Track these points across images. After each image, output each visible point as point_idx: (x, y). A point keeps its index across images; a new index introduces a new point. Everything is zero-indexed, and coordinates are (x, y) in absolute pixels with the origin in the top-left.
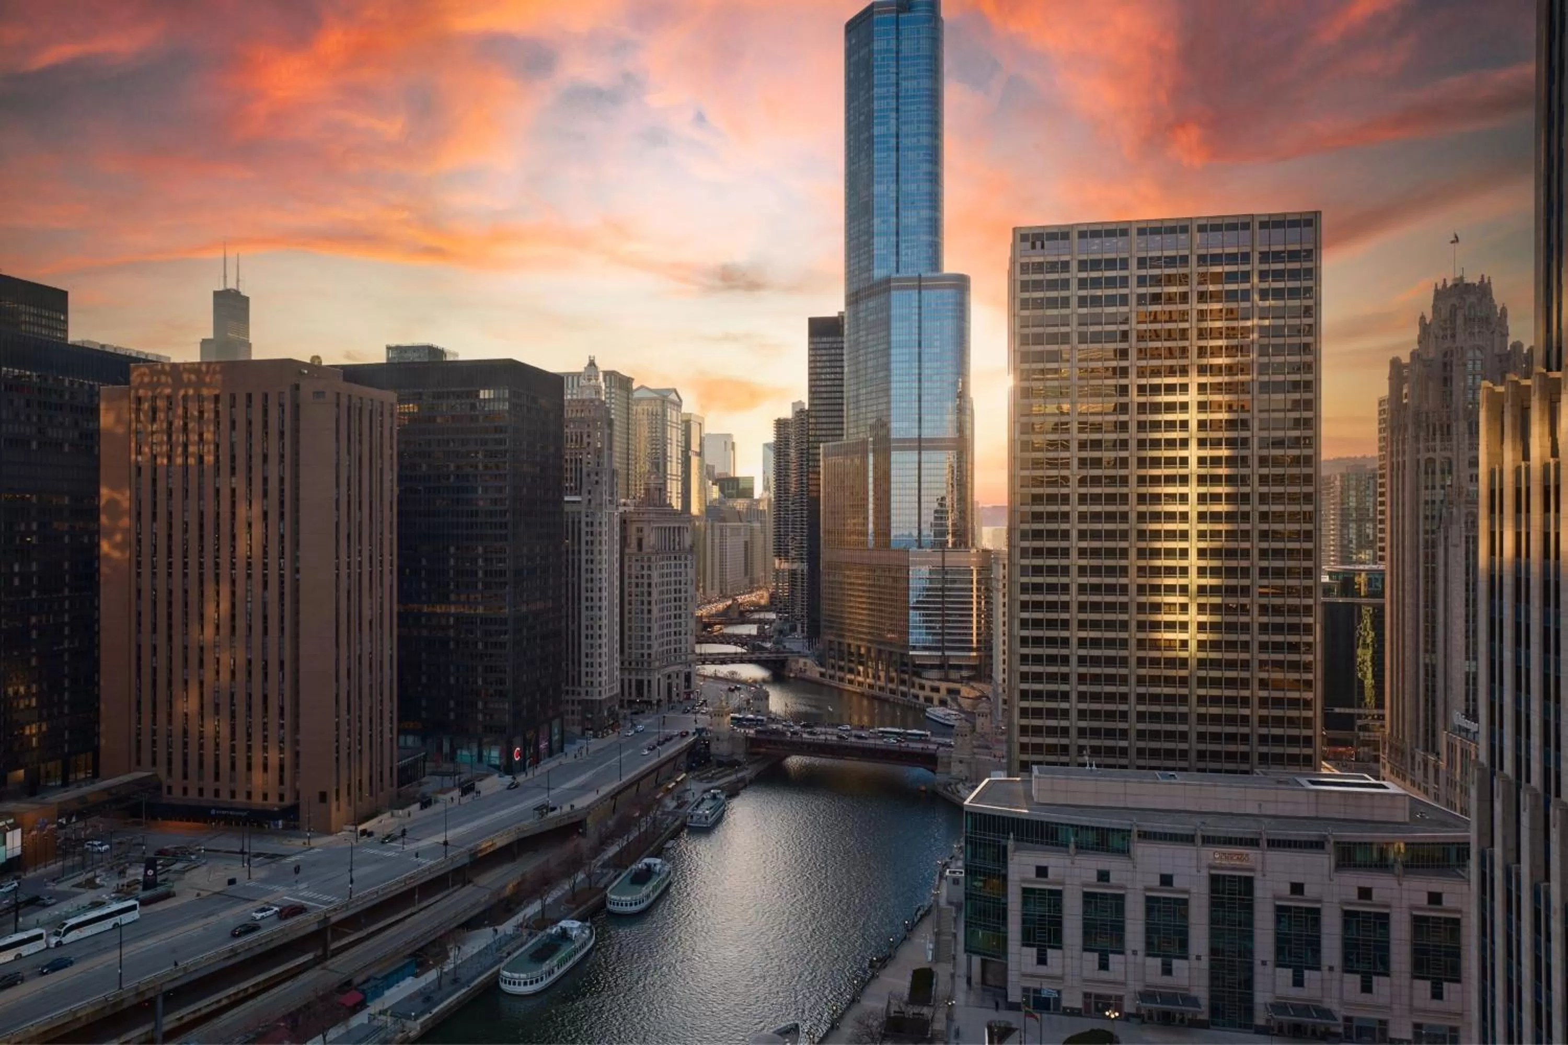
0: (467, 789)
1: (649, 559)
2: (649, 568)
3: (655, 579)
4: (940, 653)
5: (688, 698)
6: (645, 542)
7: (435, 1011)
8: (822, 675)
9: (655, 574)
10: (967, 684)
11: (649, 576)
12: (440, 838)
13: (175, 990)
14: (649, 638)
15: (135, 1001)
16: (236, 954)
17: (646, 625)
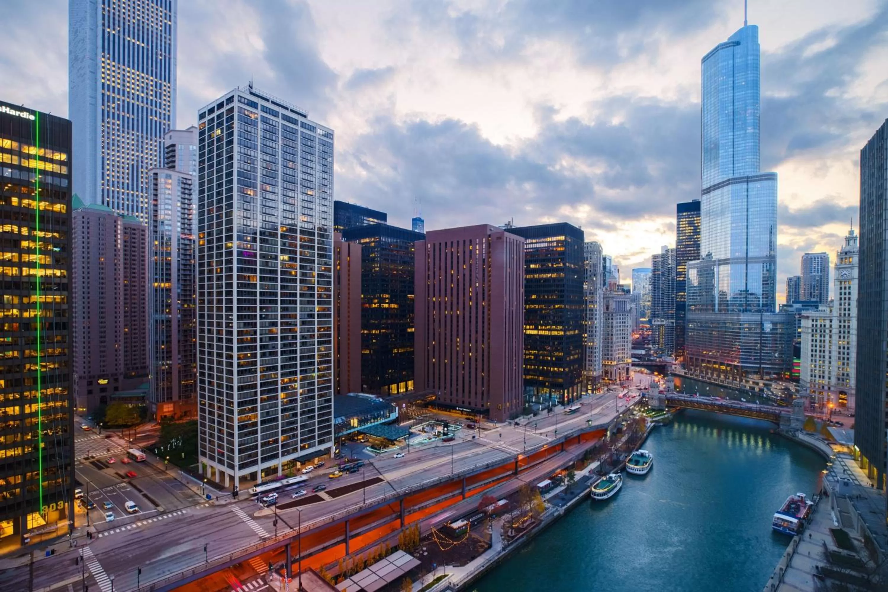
0: (550, 410)
1: (612, 315)
2: (612, 319)
3: (615, 324)
4: (758, 366)
5: (628, 379)
6: (610, 307)
7: (569, 504)
8: (685, 373)
9: (615, 322)
10: (775, 382)
11: (612, 323)
12: (553, 428)
13: (469, 477)
14: (612, 351)
15: (458, 479)
16: (488, 467)
17: (610, 345)
